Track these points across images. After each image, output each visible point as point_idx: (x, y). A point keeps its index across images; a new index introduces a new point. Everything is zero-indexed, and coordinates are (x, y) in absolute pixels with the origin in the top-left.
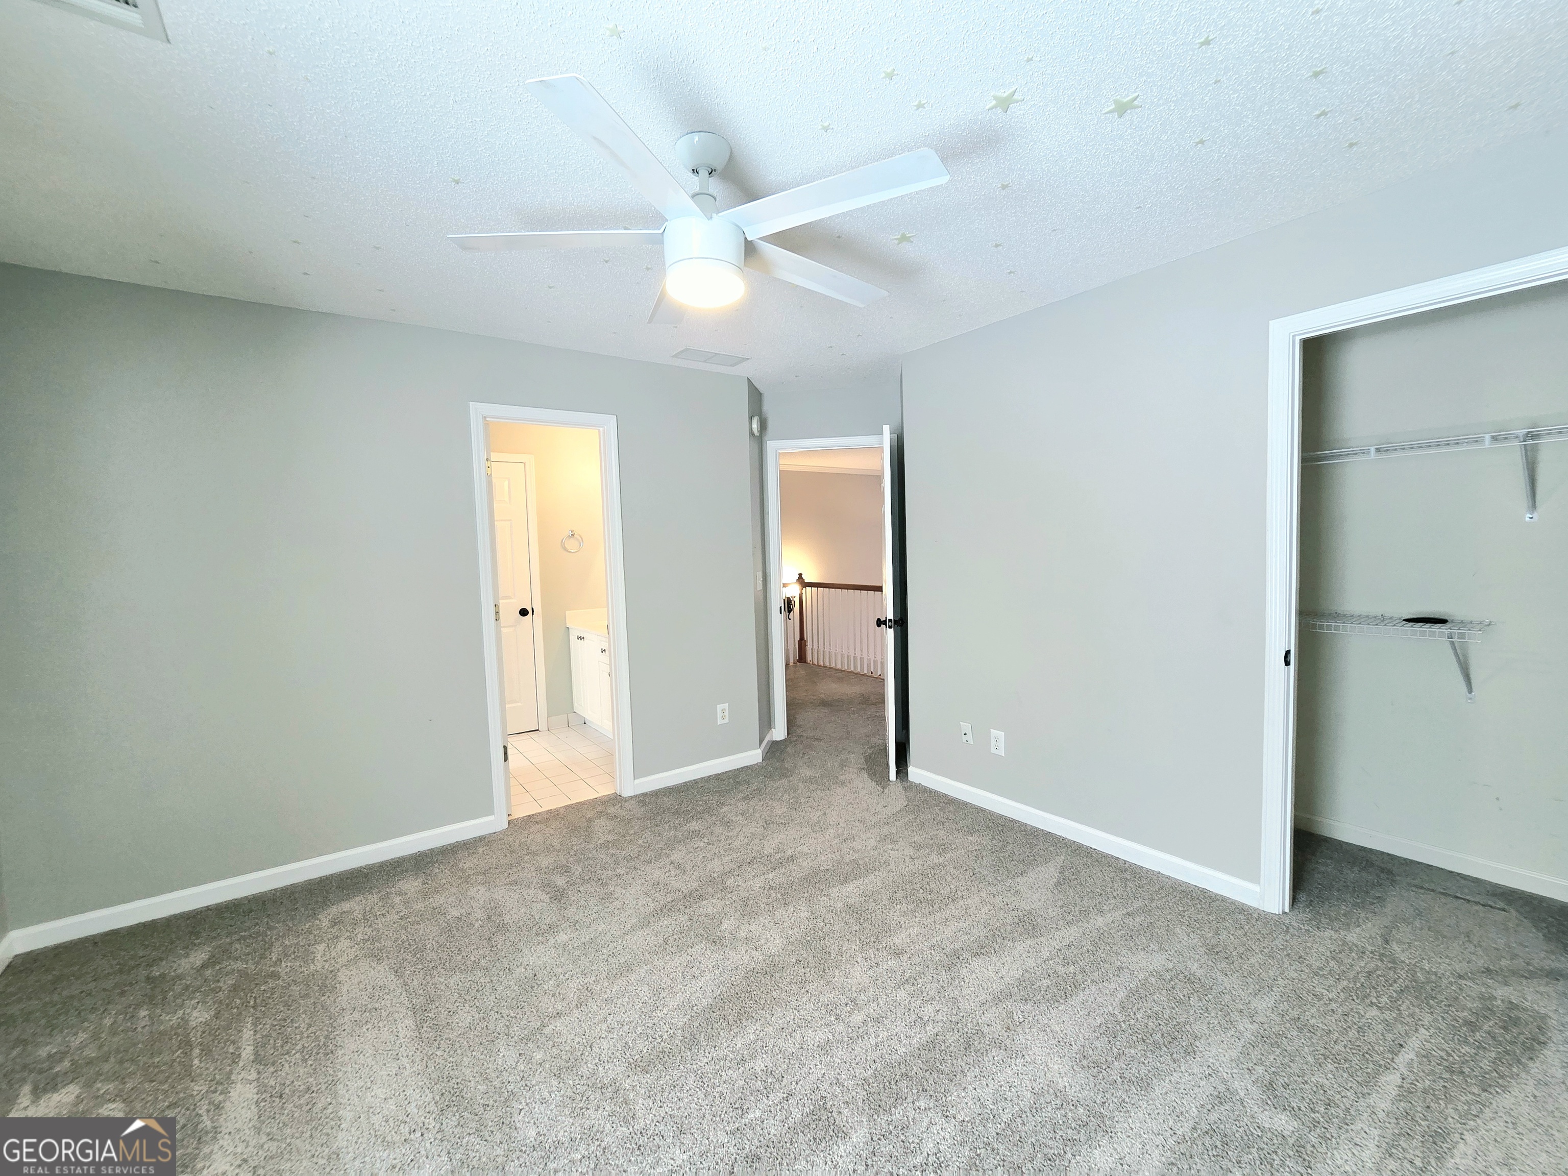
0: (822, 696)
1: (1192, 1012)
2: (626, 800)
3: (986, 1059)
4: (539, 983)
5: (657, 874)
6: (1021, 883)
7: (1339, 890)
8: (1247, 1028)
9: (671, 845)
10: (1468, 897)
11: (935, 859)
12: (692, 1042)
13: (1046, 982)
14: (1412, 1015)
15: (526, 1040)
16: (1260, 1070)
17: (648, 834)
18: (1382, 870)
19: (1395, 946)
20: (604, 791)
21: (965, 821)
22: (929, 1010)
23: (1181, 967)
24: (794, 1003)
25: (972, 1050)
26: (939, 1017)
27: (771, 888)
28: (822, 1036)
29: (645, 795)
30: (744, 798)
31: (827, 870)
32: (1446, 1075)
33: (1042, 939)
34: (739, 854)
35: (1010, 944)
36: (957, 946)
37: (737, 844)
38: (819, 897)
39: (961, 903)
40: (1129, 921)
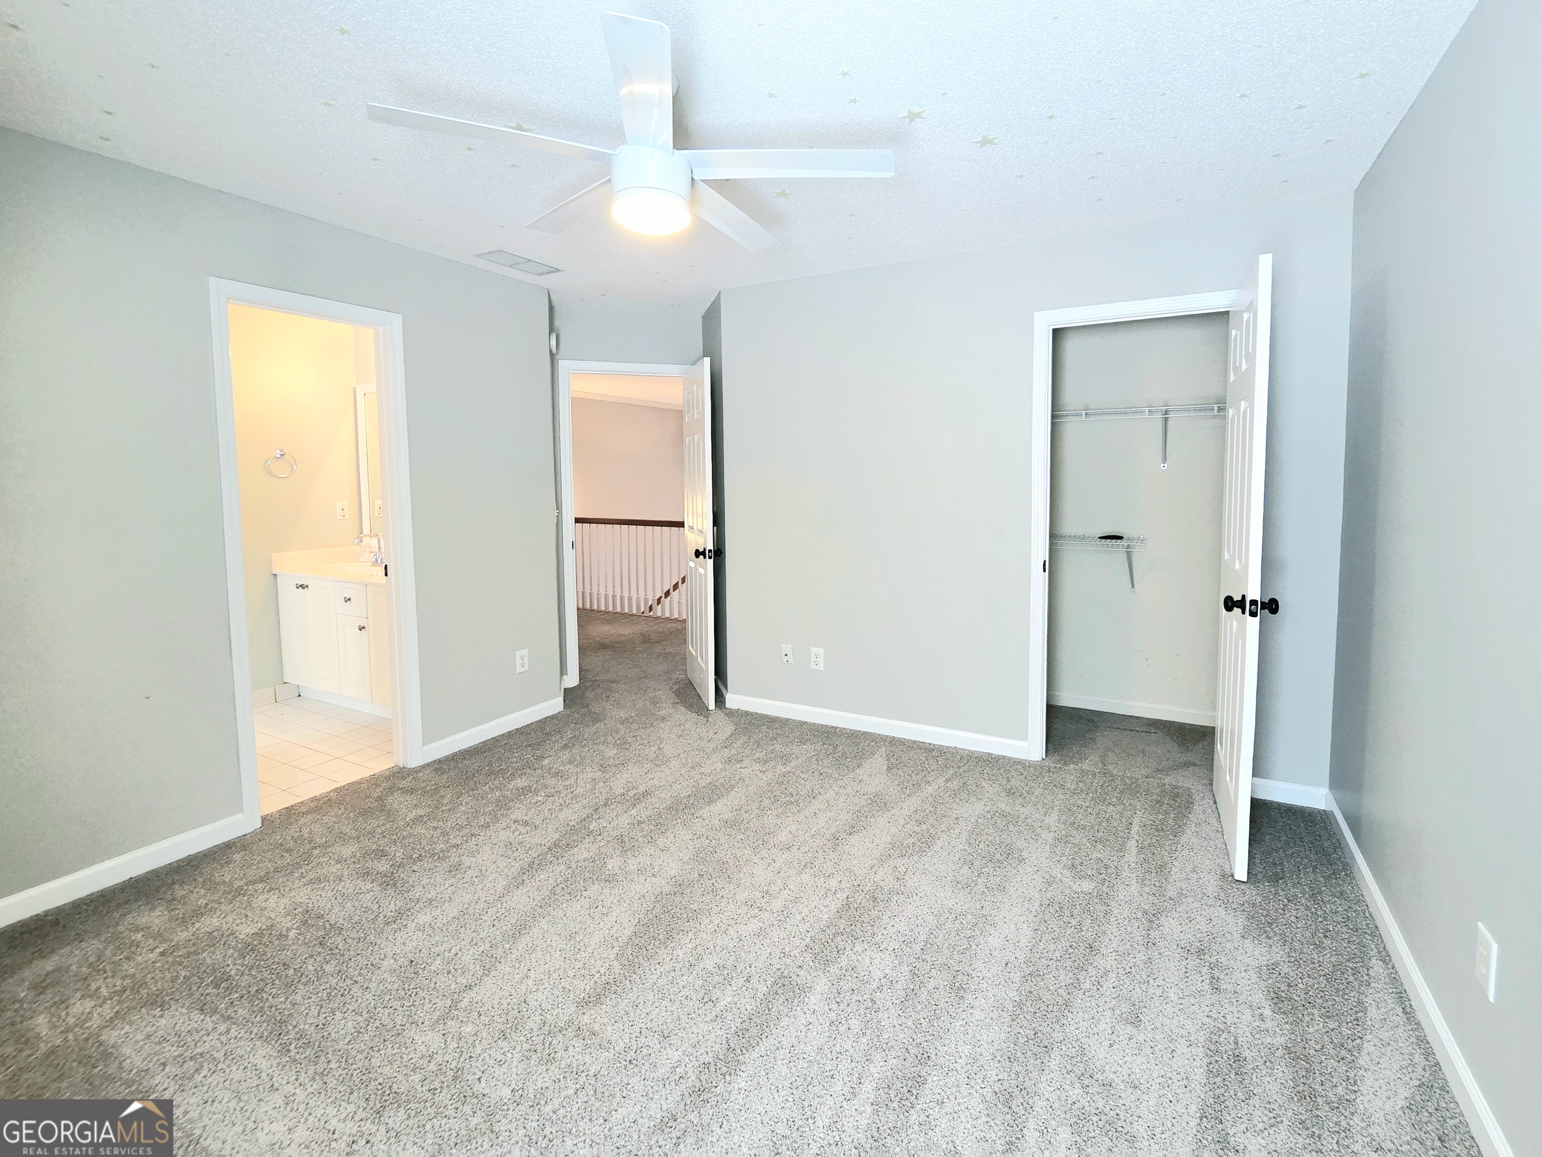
0: (598, 639)
1: (1013, 835)
2: (416, 771)
3: (892, 904)
4: (422, 967)
5: (504, 835)
6: (861, 774)
7: (1069, 738)
8: (1048, 837)
9: (503, 804)
10: (1137, 729)
11: (781, 769)
12: (631, 966)
13: (911, 840)
14: (1131, 805)
15: (443, 1019)
16: (1064, 859)
17: (465, 799)
18: (1089, 721)
19: (1110, 767)
20: (379, 765)
21: (793, 734)
22: (833, 883)
23: (995, 808)
24: (716, 909)
25: (879, 901)
26: (843, 886)
27: (639, 823)
28: (754, 926)
29: (439, 761)
30: (565, 747)
31: (689, 796)
32: (1156, 833)
33: (894, 811)
34: (588, 799)
35: (873, 820)
36: (833, 830)
37: (580, 790)
38: (692, 820)
39: (821, 798)
40: (949, 784)
